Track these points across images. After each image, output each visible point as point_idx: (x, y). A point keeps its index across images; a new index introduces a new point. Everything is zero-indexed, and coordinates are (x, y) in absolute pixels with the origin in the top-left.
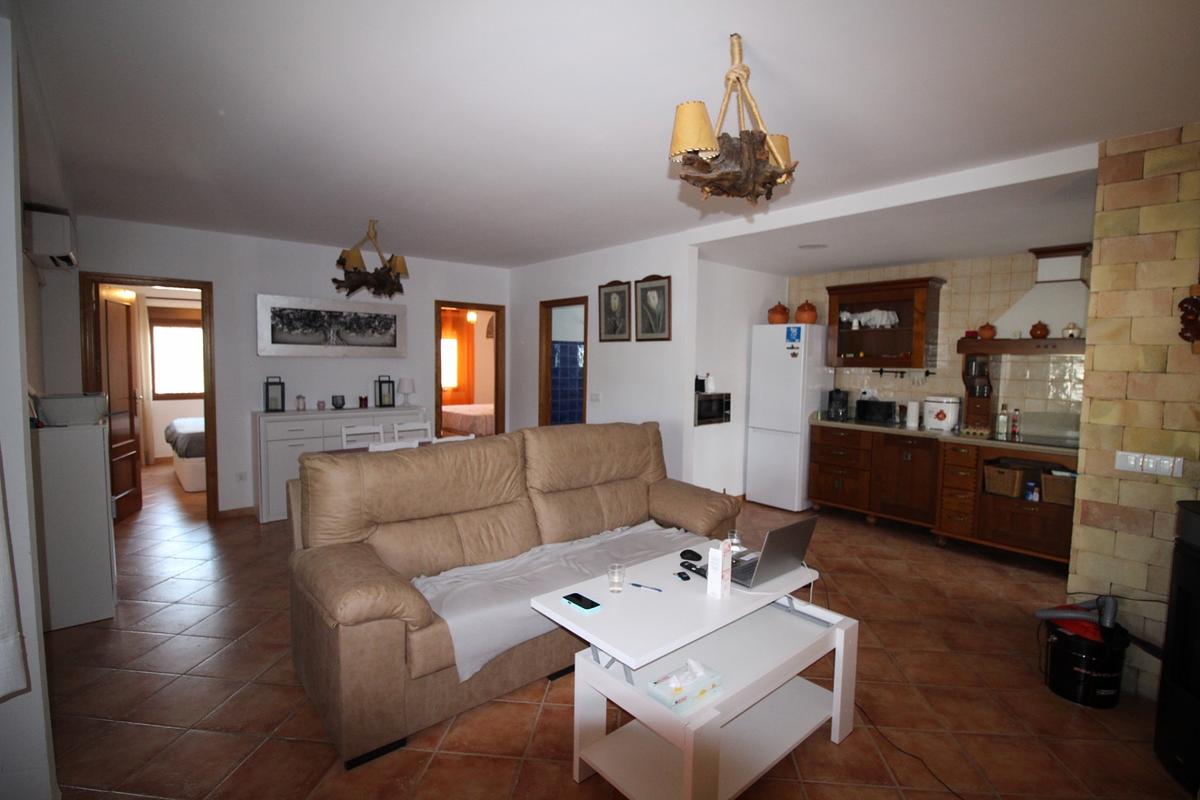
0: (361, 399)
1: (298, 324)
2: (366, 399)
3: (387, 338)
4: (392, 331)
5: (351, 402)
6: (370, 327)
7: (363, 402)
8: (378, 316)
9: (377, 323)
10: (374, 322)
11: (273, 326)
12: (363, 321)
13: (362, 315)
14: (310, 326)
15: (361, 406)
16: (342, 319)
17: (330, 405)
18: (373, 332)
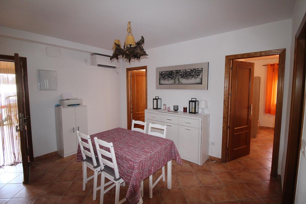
0: (184, 108)
1: (166, 77)
2: (186, 108)
3: (198, 80)
4: (200, 76)
5: (181, 109)
6: (191, 75)
7: (185, 110)
8: (194, 69)
9: (194, 73)
10: (193, 73)
11: (160, 78)
12: (188, 73)
13: (187, 70)
14: (170, 77)
15: (184, 111)
16: (180, 73)
17: (172, 109)
18: (192, 78)
